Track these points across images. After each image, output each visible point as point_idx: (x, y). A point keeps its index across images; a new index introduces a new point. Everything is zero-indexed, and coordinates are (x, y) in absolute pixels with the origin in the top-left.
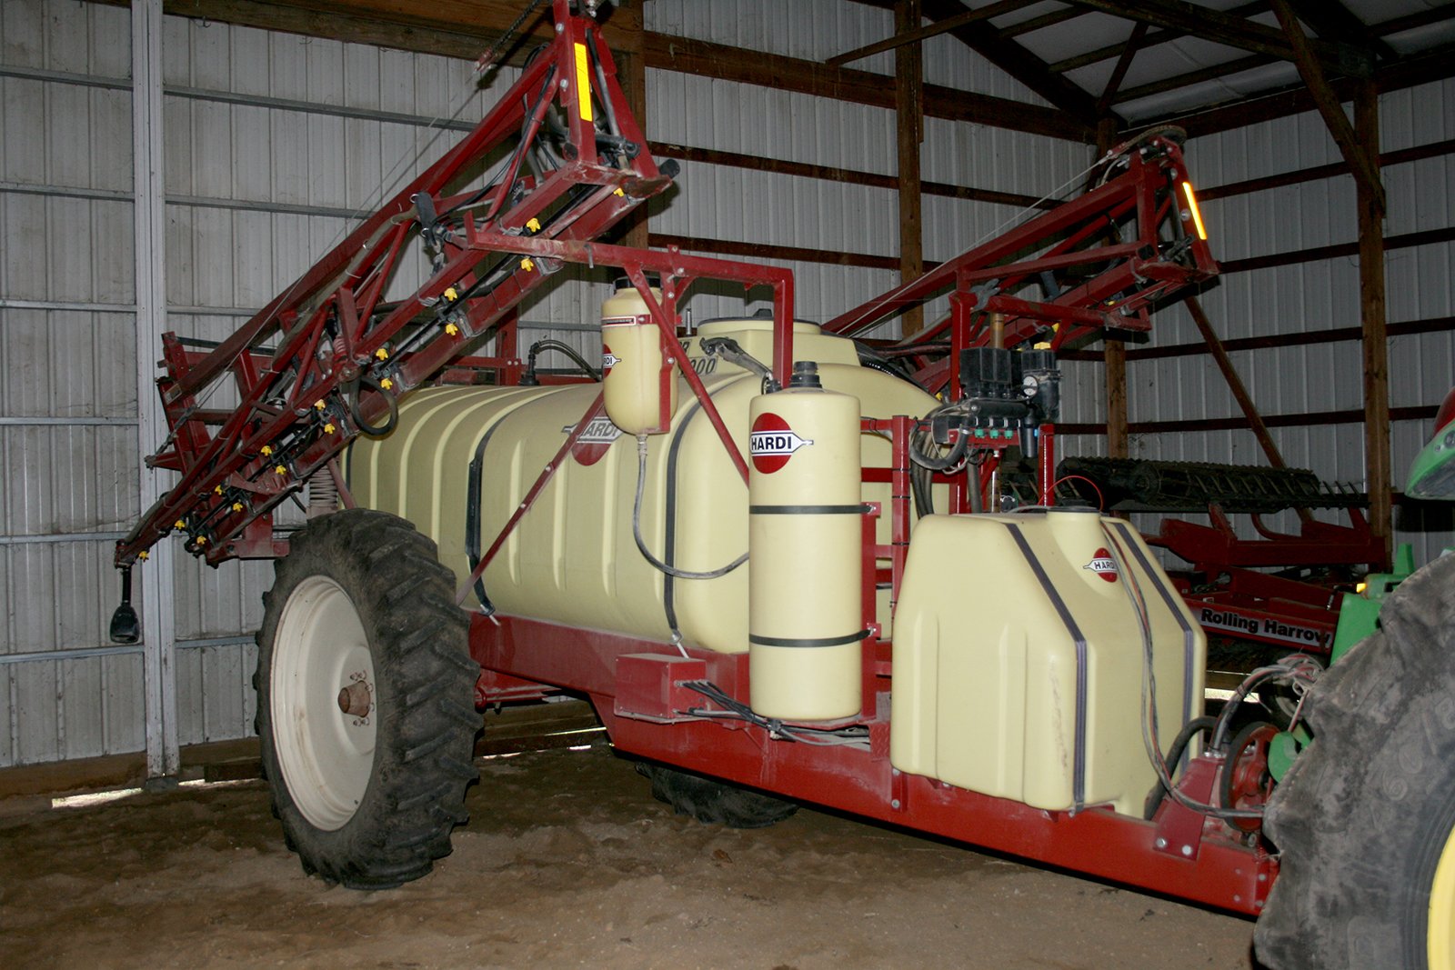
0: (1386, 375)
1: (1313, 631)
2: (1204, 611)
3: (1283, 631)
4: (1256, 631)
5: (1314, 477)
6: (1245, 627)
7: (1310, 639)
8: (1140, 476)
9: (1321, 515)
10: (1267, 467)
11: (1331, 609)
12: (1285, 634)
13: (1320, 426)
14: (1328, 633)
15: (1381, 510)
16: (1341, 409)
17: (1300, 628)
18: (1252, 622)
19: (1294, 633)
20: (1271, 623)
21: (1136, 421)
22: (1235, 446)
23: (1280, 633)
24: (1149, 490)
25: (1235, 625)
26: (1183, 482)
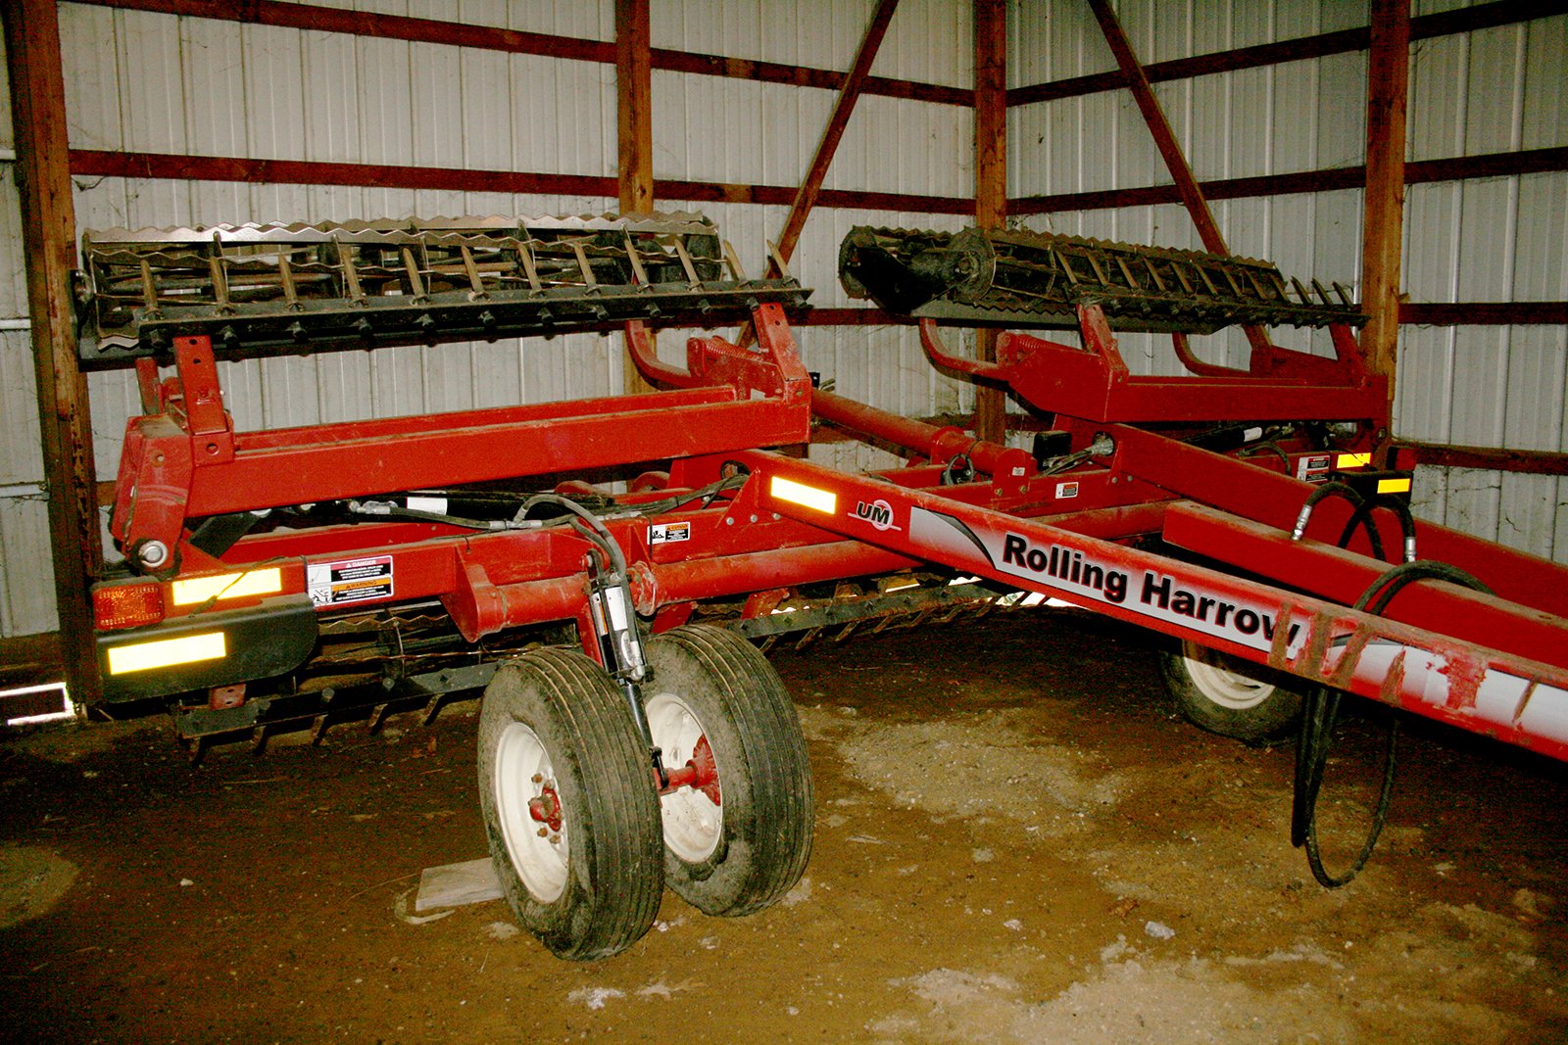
0: (1404, 106)
1: (1260, 612)
2: (1010, 539)
3: (1185, 606)
4: (1121, 597)
5: (1277, 273)
6: (1098, 585)
7: (1251, 630)
8: (961, 255)
9: (1284, 337)
10: (1199, 252)
11: (1301, 538)
12: (1189, 612)
13: (1289, 196)
14: (1295, 620)
15: (1382, 331)
16: (1325, 166)
17: (1228, 602)
18: (1112, 575)
19: (1212, 612)
20: (1157, 582)
21: (1018, 196)
22: (1156, 228)
23: (1176, 607)
24: (978, 279)
25: (1075, 579)
26: (1041, 267)
